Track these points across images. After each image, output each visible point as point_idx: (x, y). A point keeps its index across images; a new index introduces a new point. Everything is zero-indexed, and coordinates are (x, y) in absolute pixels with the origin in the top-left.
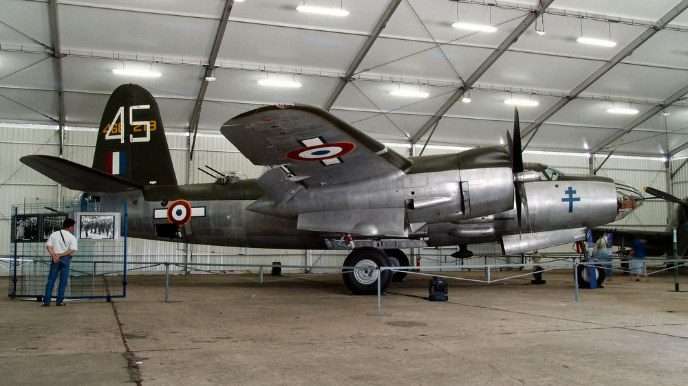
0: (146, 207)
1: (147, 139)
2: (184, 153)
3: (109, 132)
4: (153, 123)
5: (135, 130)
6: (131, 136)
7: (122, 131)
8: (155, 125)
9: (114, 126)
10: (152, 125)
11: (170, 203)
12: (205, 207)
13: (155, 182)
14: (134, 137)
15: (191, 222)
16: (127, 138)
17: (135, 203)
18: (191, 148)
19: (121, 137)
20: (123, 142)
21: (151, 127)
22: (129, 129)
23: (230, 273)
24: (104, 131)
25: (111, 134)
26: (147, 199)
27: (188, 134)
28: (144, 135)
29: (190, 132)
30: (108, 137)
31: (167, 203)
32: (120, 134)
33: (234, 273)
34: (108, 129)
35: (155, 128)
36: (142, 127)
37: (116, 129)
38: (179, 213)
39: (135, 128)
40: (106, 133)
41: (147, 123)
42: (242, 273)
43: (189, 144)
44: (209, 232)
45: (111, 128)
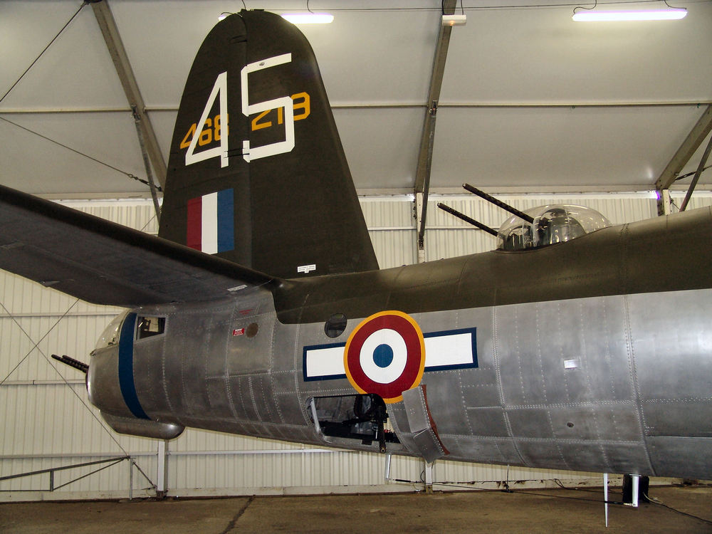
0: (282, 344)
1: (287, 145)
2: (408, 235)
3: (193, 145)
4: (302, 100)
5: (255, 127)
6: (246, 144)
7: (224, 138)
8: (306, 105)
9: (206, 127)
10: (299, 106)
11: (354, 326)
12: (473, 331)
13: (313, 267)
14: (252, 146)
15: (424, 387)
16: (235, 152)
17: (252, 331)
18: (419, 224)
19: (222, 152)
20: (225, 163)
21: (296, 112)
22: (240, 128)
23: (519, 486)
24: (183, 145)
25: (198, 149)
26: (284, 319)
27: (412, 198)
28: (277, 134)
29: (415, 193)
30: (191, 159)
31: (342, 327)
32: (216, 144)
33: (528, 486)
34: (190, 138)
35: (308, 112)
36: (273, 114)
37: (209, 132)
38: (384, 356)
39: (254, 122)
40: (187, 149)
41: (285, 103)
42: (542, 486)
43: (415, 217)
44: (492, 425)
45: (198, 132)
